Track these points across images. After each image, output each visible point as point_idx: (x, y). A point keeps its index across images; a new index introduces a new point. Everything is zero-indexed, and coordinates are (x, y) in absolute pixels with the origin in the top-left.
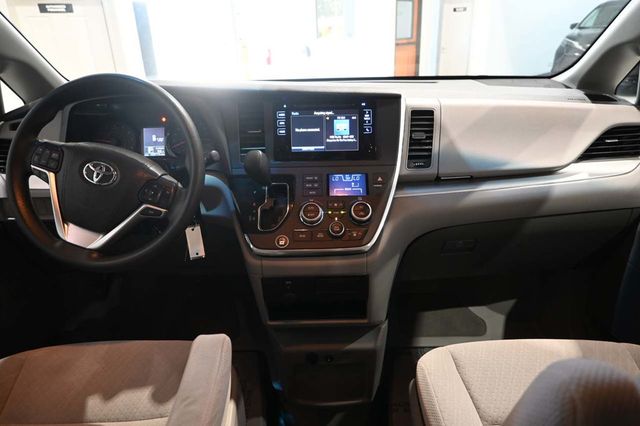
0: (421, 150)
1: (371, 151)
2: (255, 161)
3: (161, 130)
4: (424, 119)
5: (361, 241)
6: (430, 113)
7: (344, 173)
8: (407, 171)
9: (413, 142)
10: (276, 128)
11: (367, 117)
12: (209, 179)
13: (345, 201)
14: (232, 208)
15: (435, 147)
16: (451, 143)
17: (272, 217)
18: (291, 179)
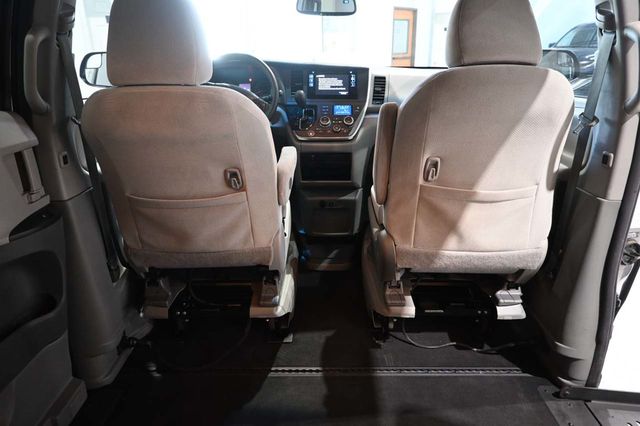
0: (379, 96)
1: (355, 95)
2: (300, 95)
3: (249, 85)
4: (380, 81)
5: (347, 134)
6: (384, 78)
7: (341, 105)
8: (371, 106)
9: (375, 92)
10: (308, 83)
11: (353, 79)
12: (279, 109)
13: (341, 117)
14: (286, 120)
15: (386, 95)
16: (394, 93)
17: (305, 124)
18: (315, 107)
